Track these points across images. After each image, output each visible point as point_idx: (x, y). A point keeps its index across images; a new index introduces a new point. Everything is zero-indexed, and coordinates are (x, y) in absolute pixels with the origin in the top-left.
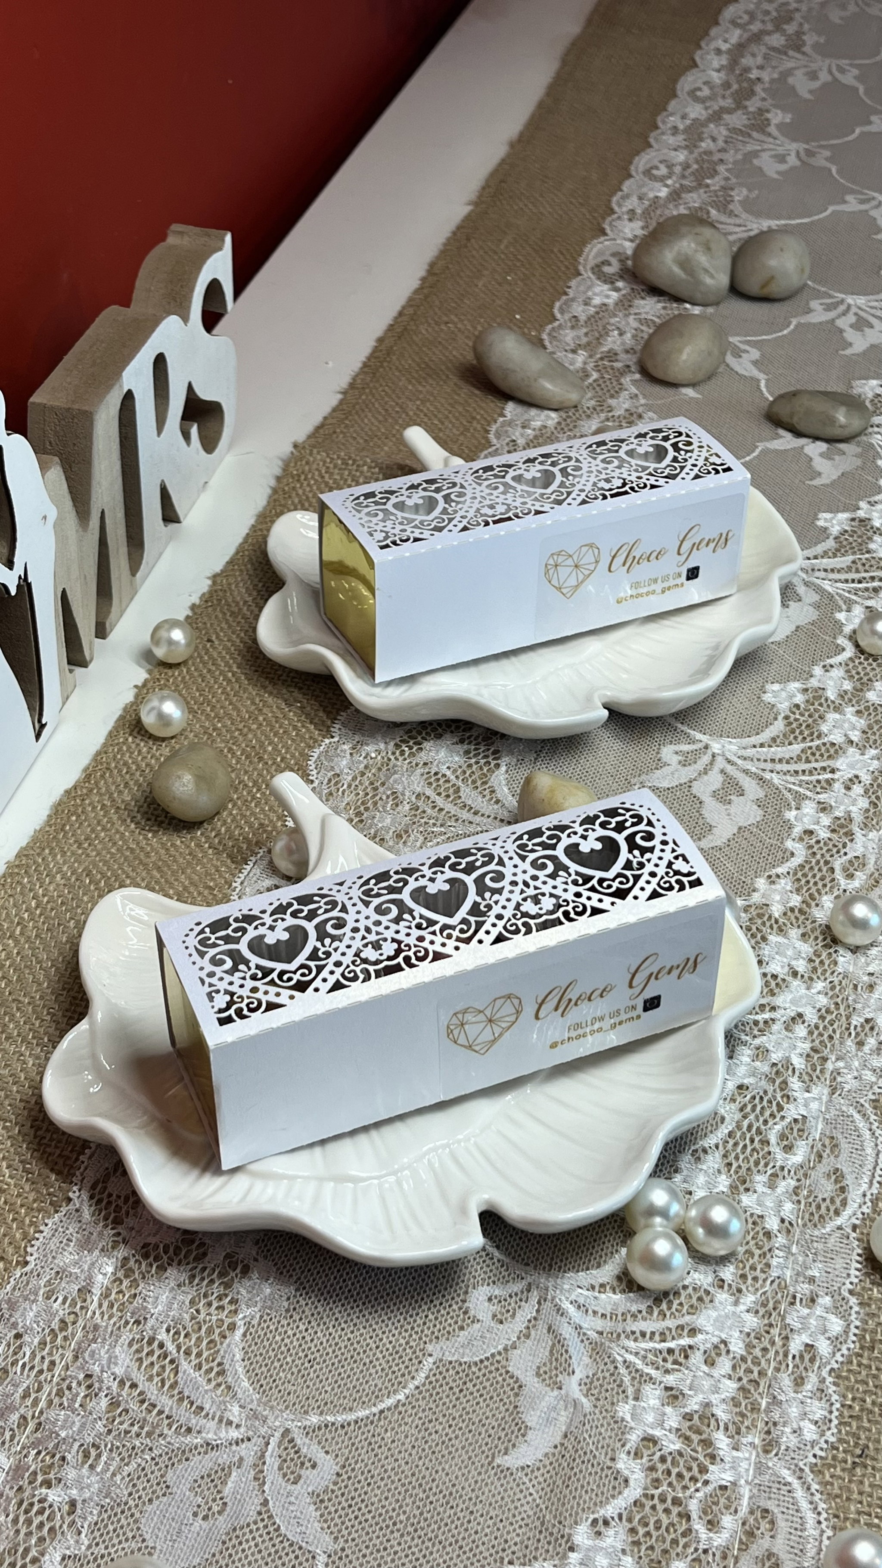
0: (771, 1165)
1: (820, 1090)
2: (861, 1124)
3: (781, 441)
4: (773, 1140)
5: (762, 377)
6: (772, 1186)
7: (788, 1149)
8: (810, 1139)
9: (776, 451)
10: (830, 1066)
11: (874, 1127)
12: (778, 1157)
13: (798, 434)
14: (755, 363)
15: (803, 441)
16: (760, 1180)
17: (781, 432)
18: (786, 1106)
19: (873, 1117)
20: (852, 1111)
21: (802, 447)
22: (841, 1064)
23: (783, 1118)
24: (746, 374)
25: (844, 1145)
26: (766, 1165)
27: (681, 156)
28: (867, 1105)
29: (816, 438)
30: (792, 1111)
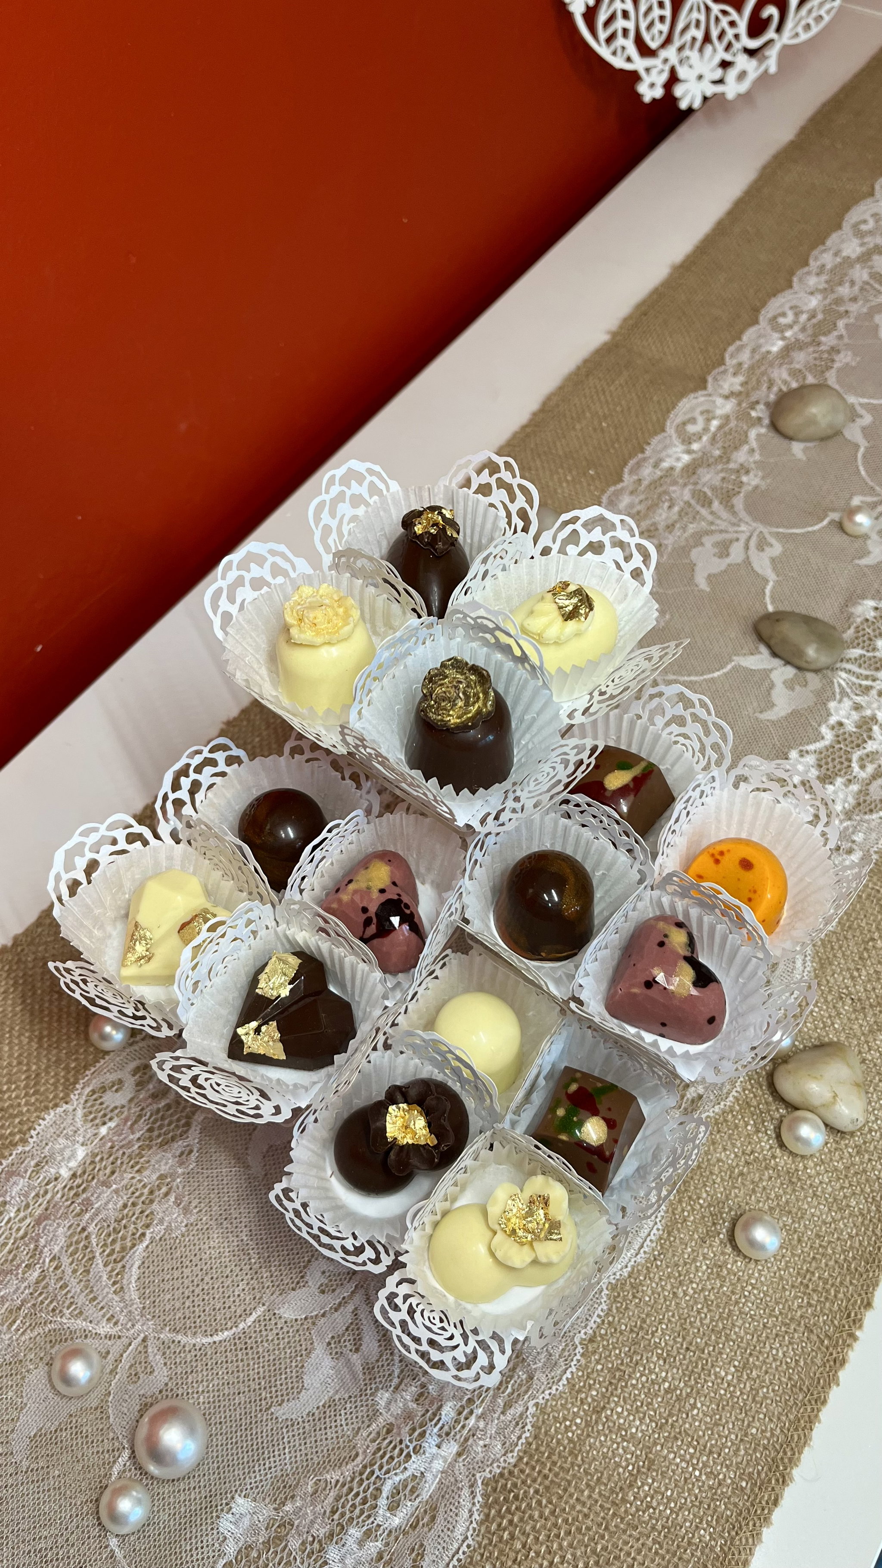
0: (372, 1519)
1: (451, 1448)
2: (466, 1503)
3: (757, 657)
4: (387, 1489)
5: (772, 576)
6: (361, 1543)
7: (393, 1507)
8: (418, 1501)
9: (746, 669)
10: (472, 1421)
11: (475, 1509)
12: (381, 1512)
13: (775, 655)
14: (773, 560)
15: (777, 662)
16: (355, 1533)
17: (763, 649)
18: (413, 1456)
19: (479, 1498)
20: (466, 1483)
21: (771, 670)
22: (481, 1424)
23: (405, 1468)
24: (760, 571)
25: (440, 1519)
26: (369, 1517)
27: (814, 302)
28: (480, 1482)
29: (788, 662)
30: (415, 1465)
